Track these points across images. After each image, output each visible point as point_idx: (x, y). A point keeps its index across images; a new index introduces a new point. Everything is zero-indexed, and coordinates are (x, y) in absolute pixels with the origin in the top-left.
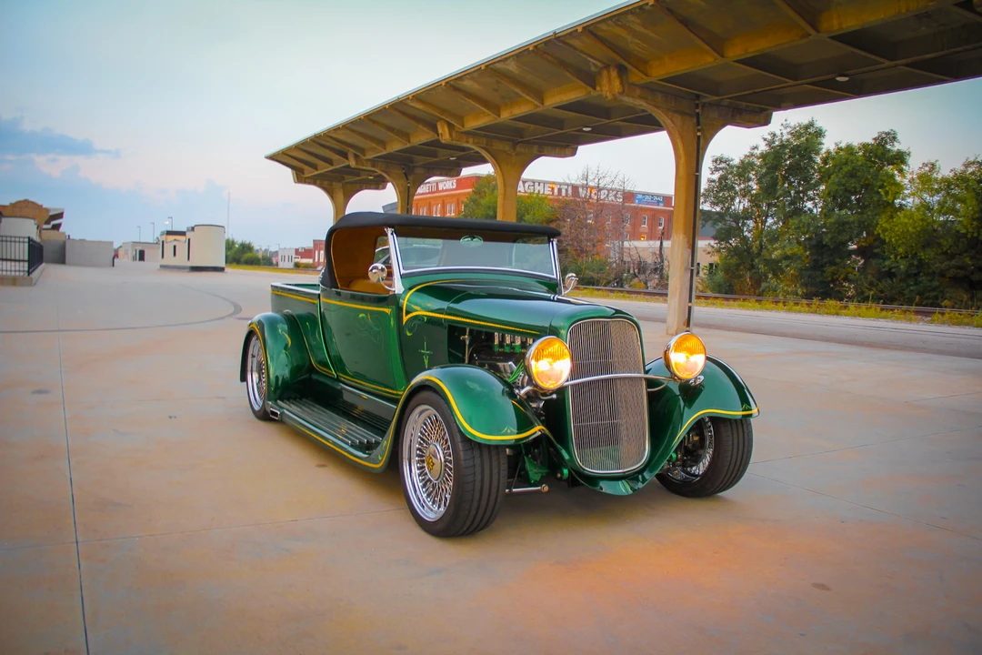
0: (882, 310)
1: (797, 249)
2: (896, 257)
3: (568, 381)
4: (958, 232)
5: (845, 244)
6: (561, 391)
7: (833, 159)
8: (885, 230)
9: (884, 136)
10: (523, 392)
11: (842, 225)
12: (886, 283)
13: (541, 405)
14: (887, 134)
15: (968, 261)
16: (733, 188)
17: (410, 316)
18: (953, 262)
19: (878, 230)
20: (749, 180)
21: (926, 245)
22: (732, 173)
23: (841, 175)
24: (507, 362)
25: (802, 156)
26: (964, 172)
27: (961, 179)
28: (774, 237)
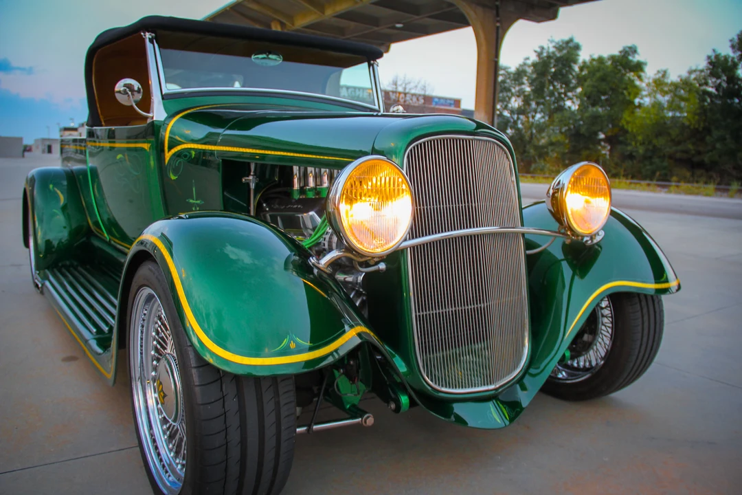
0: (631, 183)
1: (560, 138)
2: (636, 144)
3: (405, 240)
4: (683, 124)
5: (596, 134)
6: (395, 257)
7: (588, 67)
8: (628, 123)
9: (627, 49)
10: (325, 260)
11: (595, 118)
12: (628, 163)
13: (360, 278)
14: (630, 48)
15: (690, 146)
16: (510, 90)
17: (174, 151)
18: (680, 148)
19: (623, 122)
20: (523, 84)
21: (658, 134)
22: (509, 78)
23: (594, 79)
24: (307, 211)
25: (564, 65)
26: (689, 77)
27: (686, 83)
28: (541, 128)
